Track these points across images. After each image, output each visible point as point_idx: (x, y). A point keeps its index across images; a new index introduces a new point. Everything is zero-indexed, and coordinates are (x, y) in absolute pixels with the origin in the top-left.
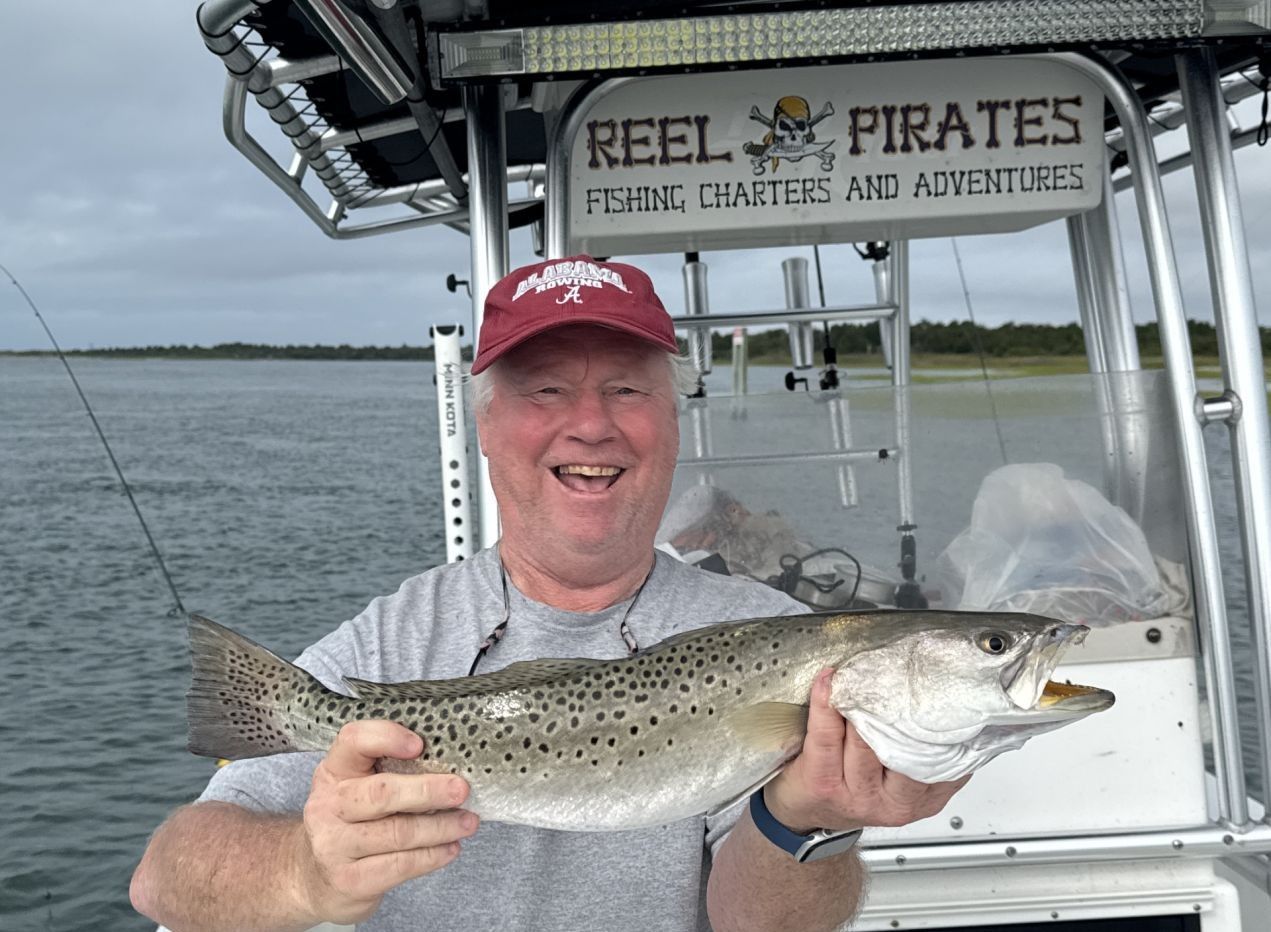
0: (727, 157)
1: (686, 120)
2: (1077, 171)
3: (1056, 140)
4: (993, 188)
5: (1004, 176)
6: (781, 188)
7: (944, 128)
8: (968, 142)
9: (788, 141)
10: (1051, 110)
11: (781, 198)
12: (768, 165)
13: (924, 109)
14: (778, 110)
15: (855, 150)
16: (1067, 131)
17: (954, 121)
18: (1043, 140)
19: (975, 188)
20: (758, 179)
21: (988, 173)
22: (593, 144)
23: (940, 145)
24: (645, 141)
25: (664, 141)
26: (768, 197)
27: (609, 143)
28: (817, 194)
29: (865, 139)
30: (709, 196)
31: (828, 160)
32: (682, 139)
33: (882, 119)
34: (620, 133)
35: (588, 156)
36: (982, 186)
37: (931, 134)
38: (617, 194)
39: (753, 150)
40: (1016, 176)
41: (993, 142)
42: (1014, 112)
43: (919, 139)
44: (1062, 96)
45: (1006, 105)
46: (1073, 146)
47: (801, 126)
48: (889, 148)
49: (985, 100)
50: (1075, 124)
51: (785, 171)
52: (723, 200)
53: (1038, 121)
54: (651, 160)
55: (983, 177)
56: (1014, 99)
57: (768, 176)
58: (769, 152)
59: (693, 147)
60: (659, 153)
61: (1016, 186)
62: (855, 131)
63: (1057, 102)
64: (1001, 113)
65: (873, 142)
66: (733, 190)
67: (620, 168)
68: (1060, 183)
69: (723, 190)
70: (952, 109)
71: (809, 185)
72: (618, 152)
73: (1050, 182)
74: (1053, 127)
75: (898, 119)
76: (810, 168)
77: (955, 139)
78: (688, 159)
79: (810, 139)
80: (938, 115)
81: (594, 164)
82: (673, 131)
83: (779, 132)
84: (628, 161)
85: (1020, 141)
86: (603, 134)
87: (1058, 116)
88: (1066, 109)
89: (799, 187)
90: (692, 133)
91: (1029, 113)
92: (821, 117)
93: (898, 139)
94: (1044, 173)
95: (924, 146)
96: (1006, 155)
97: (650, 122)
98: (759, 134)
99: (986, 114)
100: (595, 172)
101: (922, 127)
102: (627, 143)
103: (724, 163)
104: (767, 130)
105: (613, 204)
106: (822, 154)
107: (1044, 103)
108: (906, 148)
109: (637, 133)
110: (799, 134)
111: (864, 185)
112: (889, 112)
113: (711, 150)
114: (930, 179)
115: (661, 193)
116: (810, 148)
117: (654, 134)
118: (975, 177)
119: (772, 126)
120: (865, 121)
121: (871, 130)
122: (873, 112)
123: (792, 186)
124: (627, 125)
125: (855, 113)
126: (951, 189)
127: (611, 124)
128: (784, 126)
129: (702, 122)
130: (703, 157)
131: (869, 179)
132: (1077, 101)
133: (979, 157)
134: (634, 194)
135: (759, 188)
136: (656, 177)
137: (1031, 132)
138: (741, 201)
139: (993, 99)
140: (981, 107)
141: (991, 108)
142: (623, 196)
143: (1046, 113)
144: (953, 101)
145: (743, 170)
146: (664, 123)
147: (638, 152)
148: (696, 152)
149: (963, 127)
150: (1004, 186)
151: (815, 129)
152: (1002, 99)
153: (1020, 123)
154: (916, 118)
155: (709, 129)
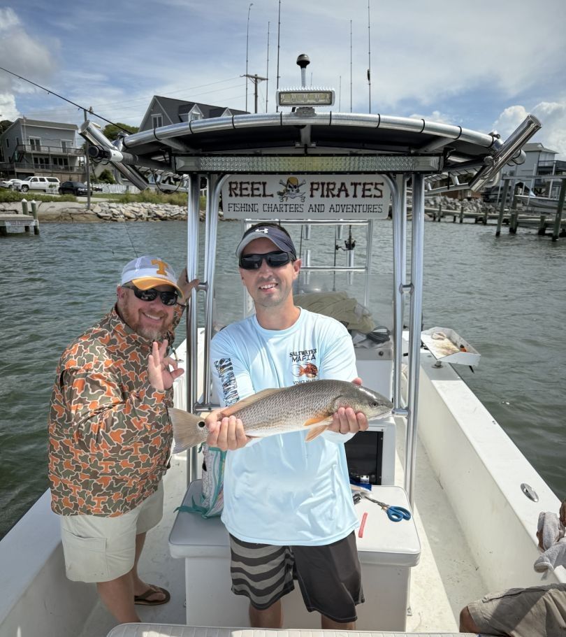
0: (272, 196)
1: (259, 183)
2: (381, 207)
3: (375, 196)
4: (354, 211)
5: (358, 207)
6: (288, 207)
7: (340, 190)
8: (347, 195)
9: (291, 192)
10: (374, 186)
11: (288, 210)
12: (285, 199)
13: (334, 184)
14: (288, 181)
15: (312, 196)
16: (378, 193)
17: (343, 188)
18: (371, 196)
19: (348, 210)
20: (281, 203)
21: (353, 206)
22: (231, 189)
23: (338, 196)
24: (246, 189)
25: (253, 189)
26: (284, 209)
27: (236, 189)
28: (299, 209)
29: (315, 192)
30: (266, 208)
31: (303, 199)
32: (258, 189)
33: (321, 186)
34: (239, 186)
35: (229, 193)
36: (351, 210)
37: (336, 192)
38: (238, 206)
39: (280, 194)
40: (361, 207)
41: (355, 196)
42: (362, 186)
43: (332, 193)
44: (377, 182)
45: (360, 184)
46: (380, 198)
47: (295, 187)
48: (322, 196)
49: (353, 182)
50: (381, 191)
51: (290, 201)
52: (270, 209)
53: (369, 190)
54: (248, 195)
55: (351, 207)
56: (362, 182)
57: (284, 203)
58: (285, 195)
59: (261, 192)
60: (251, 193)
61: (361, 211)
62: (312, 190)
63: (376, 184)
64: (358, 186)
65: (317, 194)
66: (273, 206)
67: (239, 197)
68: (375, 210)
69: (270, 206)
70: (343, 184)
71: (297, 206)
72: (238, 192)
73: (372, 210)
74: (374, 192)
75: (326, 186)
76: (298, 201)
77: (343, 194)
78: (260, 195)
79: (298, 191)
80: (338, 186)
81: (231, 195)
82: (256, 186)
83: (288, 189)
84: (241, 195)
85: (363, 196)
86: (234, 186)
87: (376, 188)
88: (379, 186)
89: (294, 207)
90: (261, 187)
91: (367, 187)
92: (302, 185)
93: (325, 193)
94: (370, 207)
95: (333, 196)
96: (359, 200)
97: (248, 183)
98: (282, 189)
99: (353, 186)
100: (230, 198)
101: (333, 189)
102: (241, 189)
103: (271, 198)
104: (284, 188)
105: (237, 209)
106: (301, 196)
107: (372, 184)
108: (328, 196)
109: (244, 186)
110: (295, 190)
111: (314, 207)
112: (323, 184)
113: (267, 193)
114: (335, 207)
115: (251, 206)
116: (298, 194)
117: (250, 187)
118: (349, 207)
119: (286, 186)
120: (315, 186)
121: (317, 189)
122: (318, 184)
123: (292, 206)
124: (241, 183)
125: (312, 184)
126: (341, 210)
127: (236, 183)
128: (290, 187)
129: (264, 184)
130: (264, 195)
131: (315, 206)
132: (382, 184)
133: (350, 200)
134: (243, 206)
135: (281, 206)
136: (250, 200)
137: (367, 193)
138: (276, 210)
139: (356, 182)
140: (352, 184)
141: (355, 184)
142: (239, 206)
143: (372, 187)
144: (343, 181)
145: (276, 200)
146: (253, 183)
147: (244, 192)
148: (262, 193)
149: (346, 190)
150: (357, 211)
151: (300, 188)
152: (358, 182)
153: (364, 190)
154: (331, 187)
155: (267, 186)
